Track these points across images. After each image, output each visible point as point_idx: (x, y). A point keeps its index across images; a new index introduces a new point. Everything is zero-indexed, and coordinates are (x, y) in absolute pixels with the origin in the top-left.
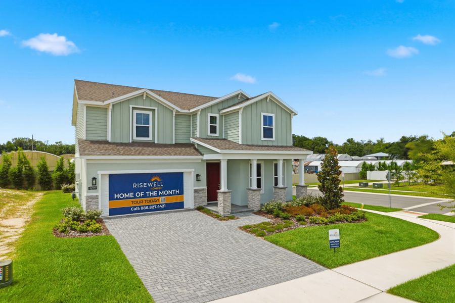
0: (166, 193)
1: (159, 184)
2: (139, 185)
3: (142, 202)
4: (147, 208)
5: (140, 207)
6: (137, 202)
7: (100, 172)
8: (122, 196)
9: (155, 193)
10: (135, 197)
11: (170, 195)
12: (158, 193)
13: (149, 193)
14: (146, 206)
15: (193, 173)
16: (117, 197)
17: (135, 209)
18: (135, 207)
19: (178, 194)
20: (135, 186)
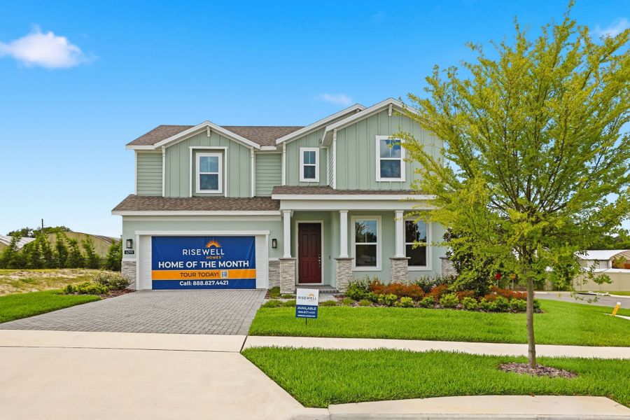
0: (229, 264)
1: (219, 252)
2: (191, 253)
3: (194, 275)
4: (202, 283)
5: (192, 281)
6: (188, 274)
7: (138, 233)
8: (168, 265)
9: (212, 264)
10: (185, 268)
11: (235, 268)
12: (217, 264)
13: (204, 264)
14: (200, 281)
15: (267, 236)
16: (161, 266)
17: (185, 284)
18: (186, 281)
19: (246, 267)
20: (185, 252)
